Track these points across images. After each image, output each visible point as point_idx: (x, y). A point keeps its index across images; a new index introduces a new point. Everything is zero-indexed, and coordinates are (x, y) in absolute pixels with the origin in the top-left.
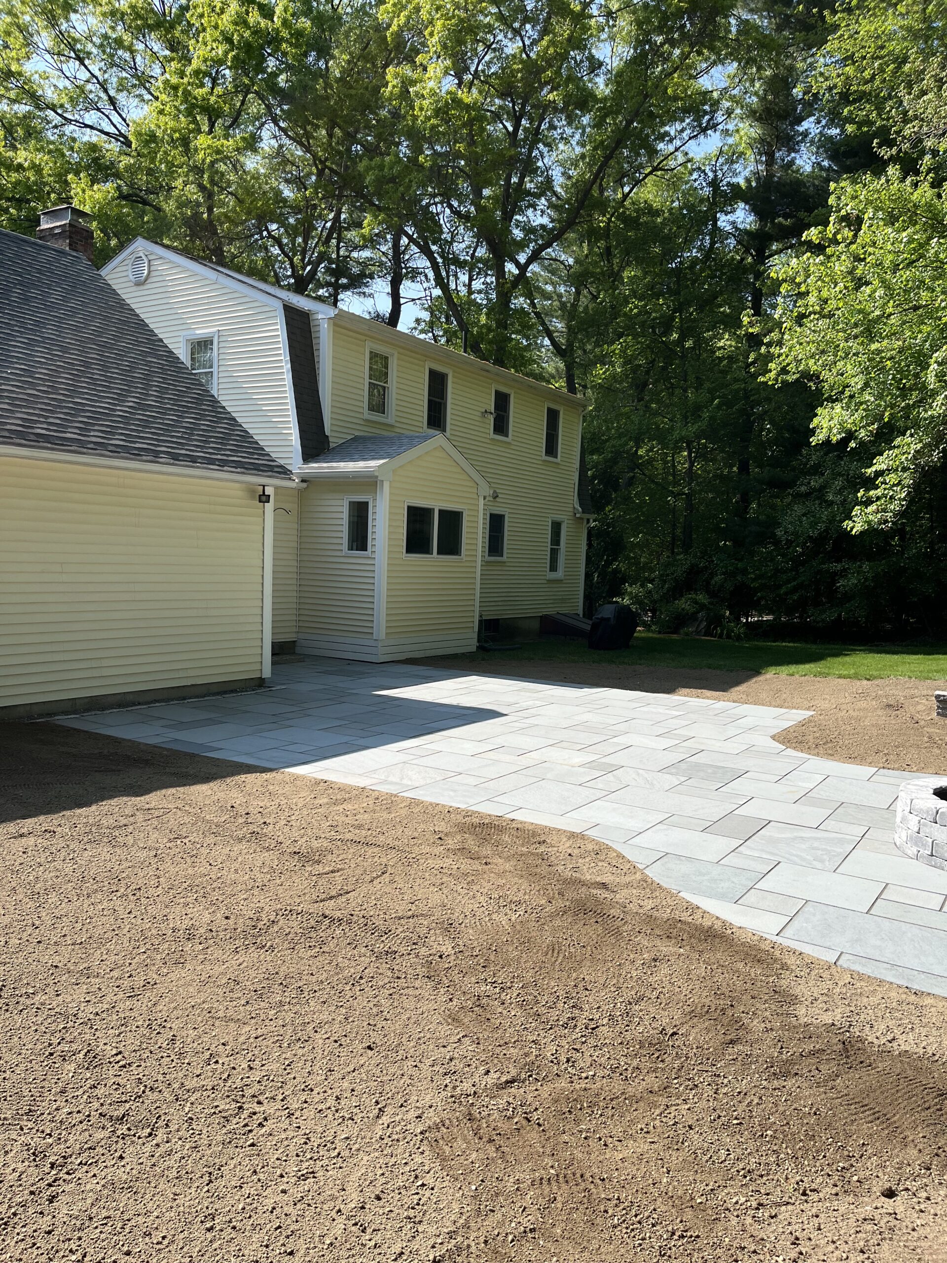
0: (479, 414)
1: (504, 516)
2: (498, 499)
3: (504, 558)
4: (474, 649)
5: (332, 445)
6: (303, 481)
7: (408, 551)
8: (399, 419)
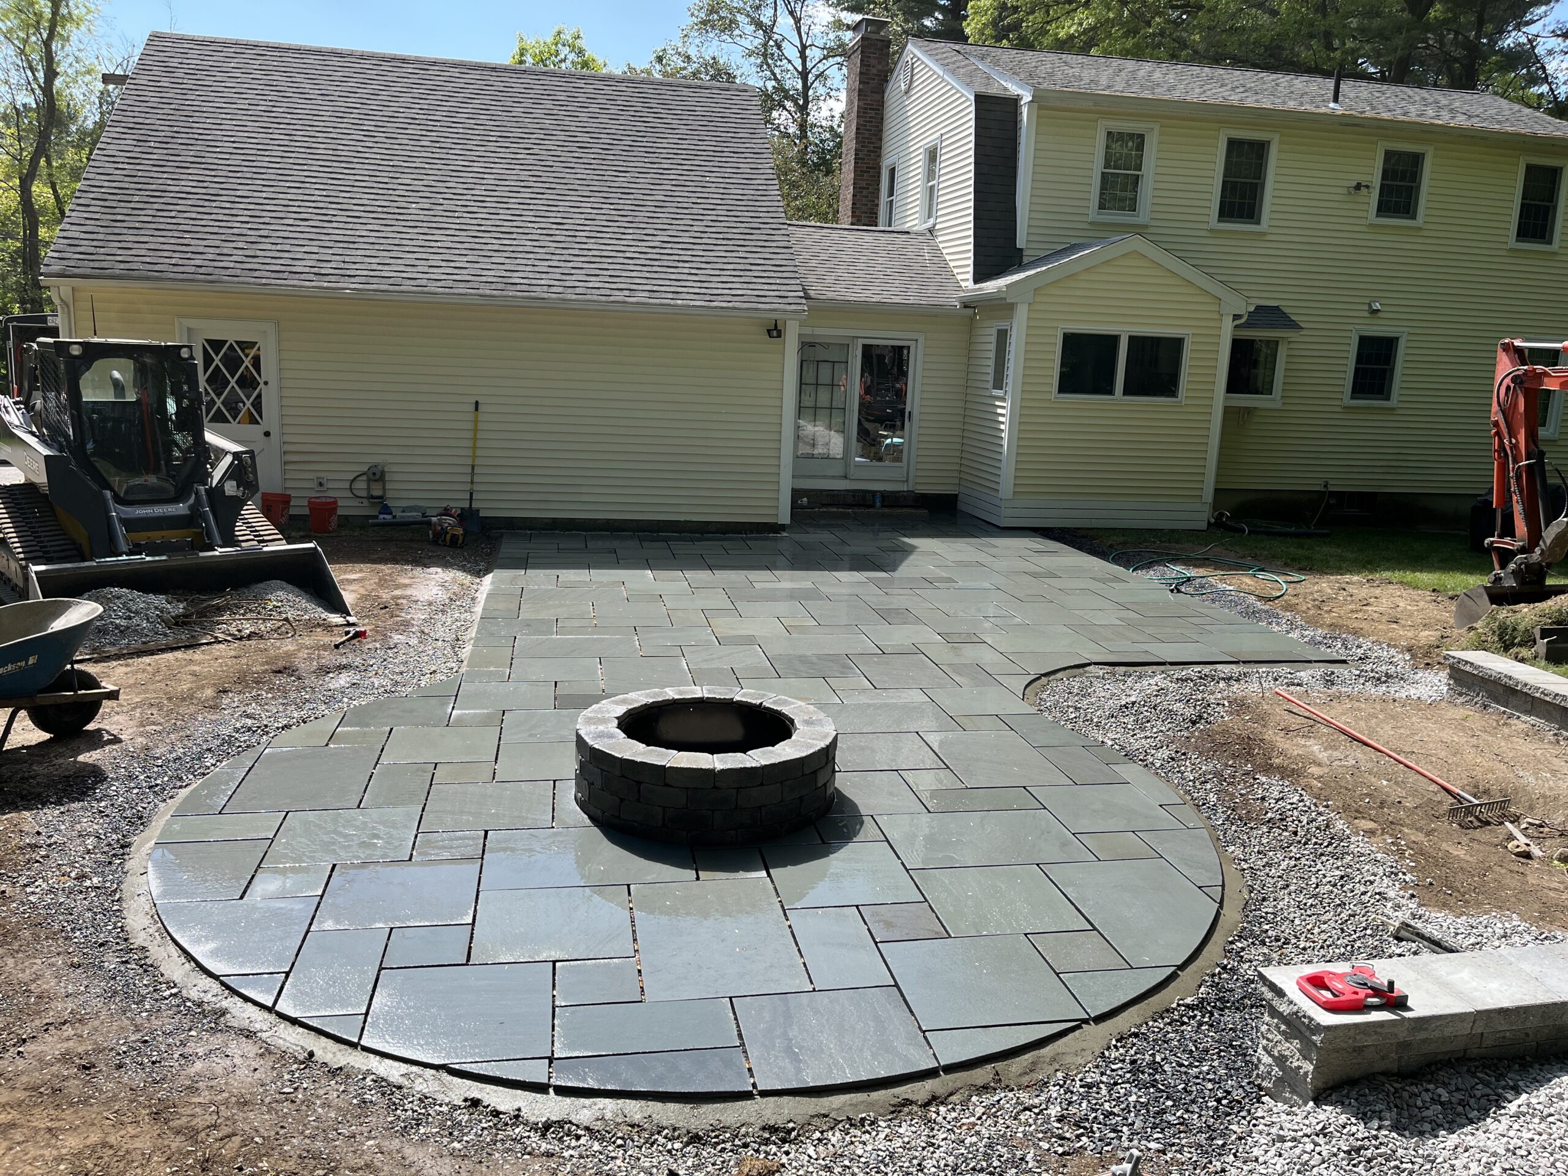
0: (1345, 191)
1: (1397, 339)
2: (1380, 315)
3: (1393, 402)
4: (1203, 526)
5: (1025, 260)
6: (966, 307)
7: (1062, 390)
8: (1155, 216)
